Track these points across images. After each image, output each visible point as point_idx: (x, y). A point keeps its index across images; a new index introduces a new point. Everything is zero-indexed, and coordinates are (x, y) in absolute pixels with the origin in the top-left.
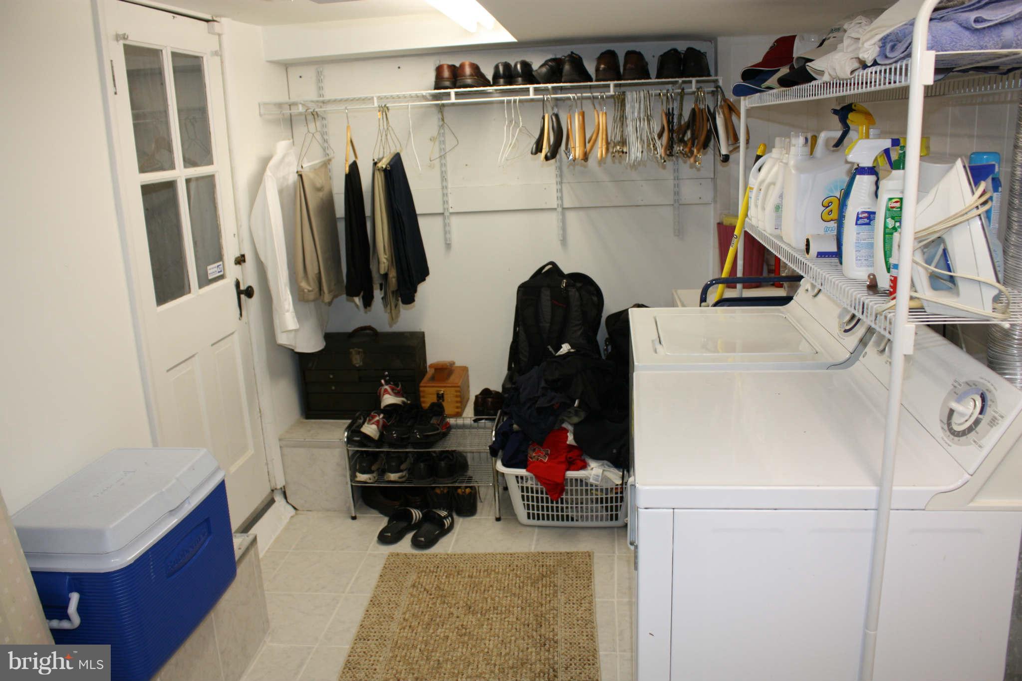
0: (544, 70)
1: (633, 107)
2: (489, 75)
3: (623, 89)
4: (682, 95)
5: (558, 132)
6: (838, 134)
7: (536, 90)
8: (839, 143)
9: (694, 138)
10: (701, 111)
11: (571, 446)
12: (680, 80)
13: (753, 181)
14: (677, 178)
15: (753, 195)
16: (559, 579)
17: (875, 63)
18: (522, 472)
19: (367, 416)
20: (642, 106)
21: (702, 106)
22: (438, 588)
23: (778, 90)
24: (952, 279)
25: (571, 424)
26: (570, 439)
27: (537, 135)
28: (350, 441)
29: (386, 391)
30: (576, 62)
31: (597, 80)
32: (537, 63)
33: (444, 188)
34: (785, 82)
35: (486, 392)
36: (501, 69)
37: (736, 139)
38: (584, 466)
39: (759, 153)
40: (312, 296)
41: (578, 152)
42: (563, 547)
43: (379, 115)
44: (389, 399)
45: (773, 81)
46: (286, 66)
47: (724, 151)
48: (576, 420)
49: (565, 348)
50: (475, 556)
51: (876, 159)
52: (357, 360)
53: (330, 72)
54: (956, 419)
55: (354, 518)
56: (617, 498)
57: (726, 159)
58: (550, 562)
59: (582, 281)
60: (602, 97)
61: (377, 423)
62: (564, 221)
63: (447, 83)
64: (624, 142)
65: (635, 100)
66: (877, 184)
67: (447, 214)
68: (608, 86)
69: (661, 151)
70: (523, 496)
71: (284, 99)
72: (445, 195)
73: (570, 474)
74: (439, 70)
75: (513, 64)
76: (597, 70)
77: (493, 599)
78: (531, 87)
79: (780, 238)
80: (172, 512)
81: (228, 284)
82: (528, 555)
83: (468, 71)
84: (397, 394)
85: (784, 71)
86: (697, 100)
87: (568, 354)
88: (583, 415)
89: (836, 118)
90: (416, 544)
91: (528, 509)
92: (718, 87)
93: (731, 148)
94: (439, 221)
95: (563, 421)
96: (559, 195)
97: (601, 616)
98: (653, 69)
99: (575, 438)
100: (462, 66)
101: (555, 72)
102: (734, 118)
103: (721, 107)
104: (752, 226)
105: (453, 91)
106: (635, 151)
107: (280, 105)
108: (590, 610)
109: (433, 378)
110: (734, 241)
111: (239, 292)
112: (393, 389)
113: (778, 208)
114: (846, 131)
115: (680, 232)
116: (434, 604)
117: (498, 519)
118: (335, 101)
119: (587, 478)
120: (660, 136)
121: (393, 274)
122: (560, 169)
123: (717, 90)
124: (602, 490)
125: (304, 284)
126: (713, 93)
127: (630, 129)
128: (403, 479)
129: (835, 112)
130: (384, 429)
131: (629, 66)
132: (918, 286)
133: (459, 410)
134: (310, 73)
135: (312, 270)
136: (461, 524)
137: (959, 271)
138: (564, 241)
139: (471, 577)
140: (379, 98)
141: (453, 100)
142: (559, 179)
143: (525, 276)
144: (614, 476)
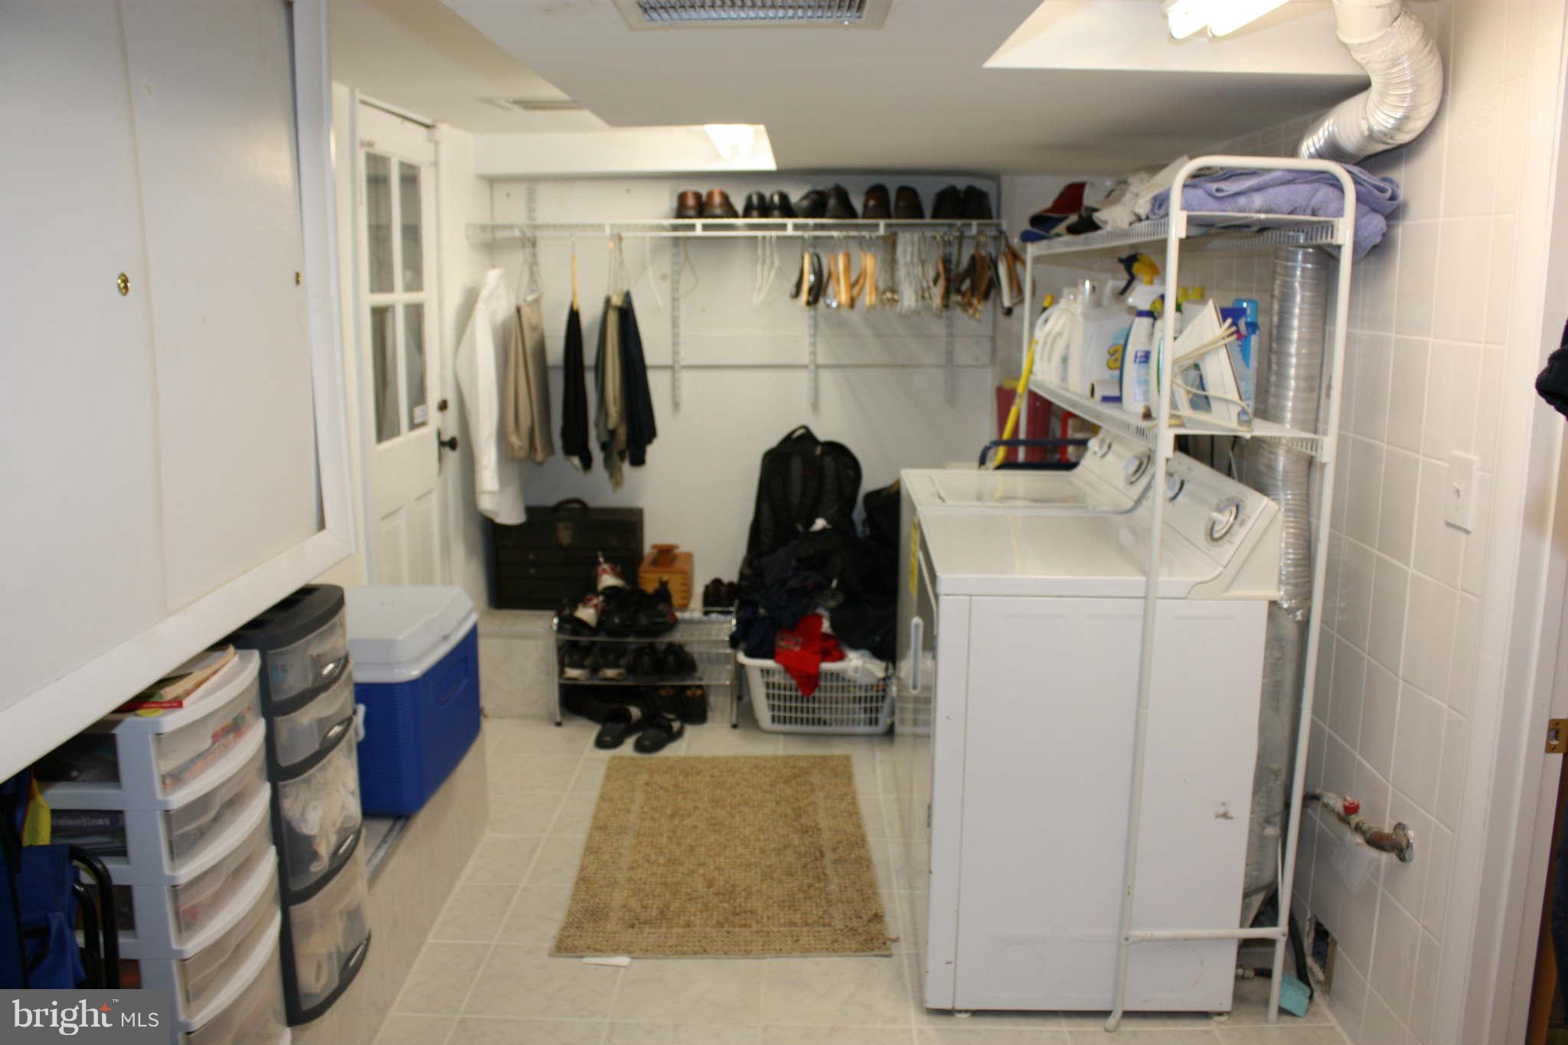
0: (805, 203)
1: (905, 251)
2: (739, 205)
3: (895, 229)
4: (961, 239)
5: (818, 273)
6: (1122, 284)
7: (796, 227)
8: (1124, 291)
9: (973, 288)
10: (982, 258)
11: (826, 636)
12: (959, 222)
13: (1039, 334)
14: (951, 335)
15: (1039, 348)
16: (815, 778)
17: (1147, 218)
18: (769, 663)
19: (580, 599)
20: (916, 249)
21: (983, 253)
22: (676, 786)
23: (1068, 238)
24: (1206, 397)
25: (827, 609)
26: (826, 626)
27: (795, 279)
28: (560, 628)
29: (604, 571)
30: (842, 195)
31: (865, 216)
32: (795, 196)
33: (675, 335)
34: (1073, 230)
35: (717, 582)
36: (755, 199)
37: (1020, 291)
38: (841, 657)
39: (1046, 304)
40: (522, 454)
41: (844, 297)
42: (815, 750)
43: (611, 245)
44: (608, 580)
45: (1061, 228)
46: (492, 181)
47: (1007, 303)
48: (832, 604)
49: (820, 524)
50: (714, 759)
51: (1154, 303)
52: (565, 536)
53: (545, 192)
54: (1217, 528)
55: (559, 724)
56: (877, 697)
57: (1009, 312)
58: (801, 763)
59: (838, 451)
60: (871, 238)
61: (596, 606)
62: (816, 380)
63: (692, 212)
64: (893, 290)
65: (908, 245)
66: (1153, 325)
67: (677, 367)
68: (877, 226)
69: (937, 301)
70: (768, 695)
71: (485, 220)
72: (675, 344)
73: (826, 666)
74: (682, 198)
75: (767, 195)
76: (866, 206)
77: (742, 795)
78: (790, 222)
79: (1066, 389)
80: (445, 638)
81: (428, 433)
82: (776, 758)
83: (717, 199)
84: (618, 575)
85: (1073, 218)
86: (978, 245)
87: (823, 531)
88: (841, 598)
89: (1121, 267)
90: (640, 747)
91: (773, 710)
92: (1001, 232)
93: (1016, 300)
94: (667, 374)
95: (817, 606)
96: (812, 349)
97: (865, 809)
98: (928, 208)
99: (833, 625)
100: (710, 195)
101: (817, 206)
102: (1019, 266)
103: (1005, 254)
104: (1036, 383)
105: (699, 222)
106: (908, 298)
107: (483, 228)
108: (854, 803)
109: (655, 562)
110: (1017, 400)
111: (442, 444)
112: (613, 569)
113: (1065, 360)
114: (1132, 279)
115: (952, 396)
116: (676, 799)
117: (735, 726)
118: (554, 227)
119: (845, 671)
120: (935, 282)
121: (622, 431)
122: (815, 319)
123: (1000, 236)
124: (860, 687)
125: (514, 439)
126: (995, 238)
127: (901, 272)
128: (621, 677)
129: (1121, 261)
130: (603, 614)
131: (901, 204)
132: (1179, 404)
133: (685, 602)
134: (519, 192)
135: (525, 423)
136: (690, 730)
137: (1211, 392)
138: (815, 406)
139: (712, 776)
140: (613, 226)
141: (699, 232)
142: (812, 331)
143: (773, 441)
144: (877, 669)
